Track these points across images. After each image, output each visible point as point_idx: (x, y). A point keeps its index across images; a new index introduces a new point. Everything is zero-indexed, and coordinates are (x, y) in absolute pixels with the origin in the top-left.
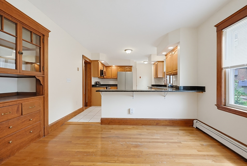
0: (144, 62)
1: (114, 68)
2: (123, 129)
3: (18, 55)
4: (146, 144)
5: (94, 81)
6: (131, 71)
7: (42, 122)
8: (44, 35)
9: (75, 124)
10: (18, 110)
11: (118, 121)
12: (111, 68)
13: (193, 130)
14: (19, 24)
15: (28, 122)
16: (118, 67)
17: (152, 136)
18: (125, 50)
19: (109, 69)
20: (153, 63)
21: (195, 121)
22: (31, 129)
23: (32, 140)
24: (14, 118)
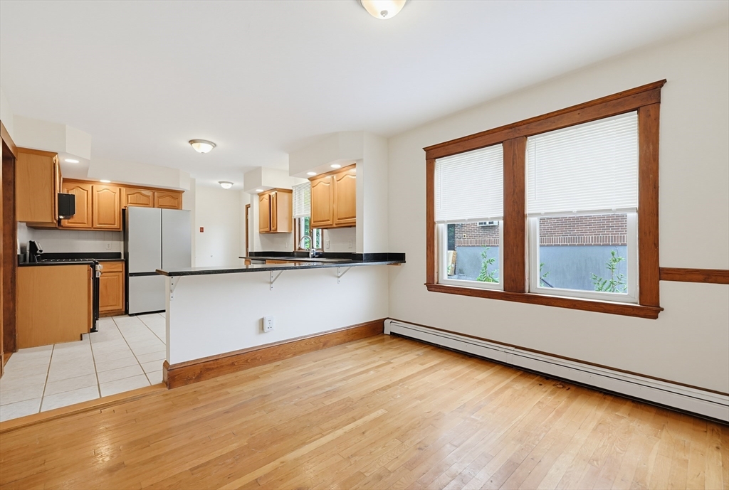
0: (220, 183)
1: (105, 189)
2: (256, 377)
5: (23, 237)
6: (177, 206)
11: (231, 362)
12: (88, 187)
13: (383, 340)
16: (124, 190)
18: (192, 142)
20: (260, 191)
21: (387, 322)
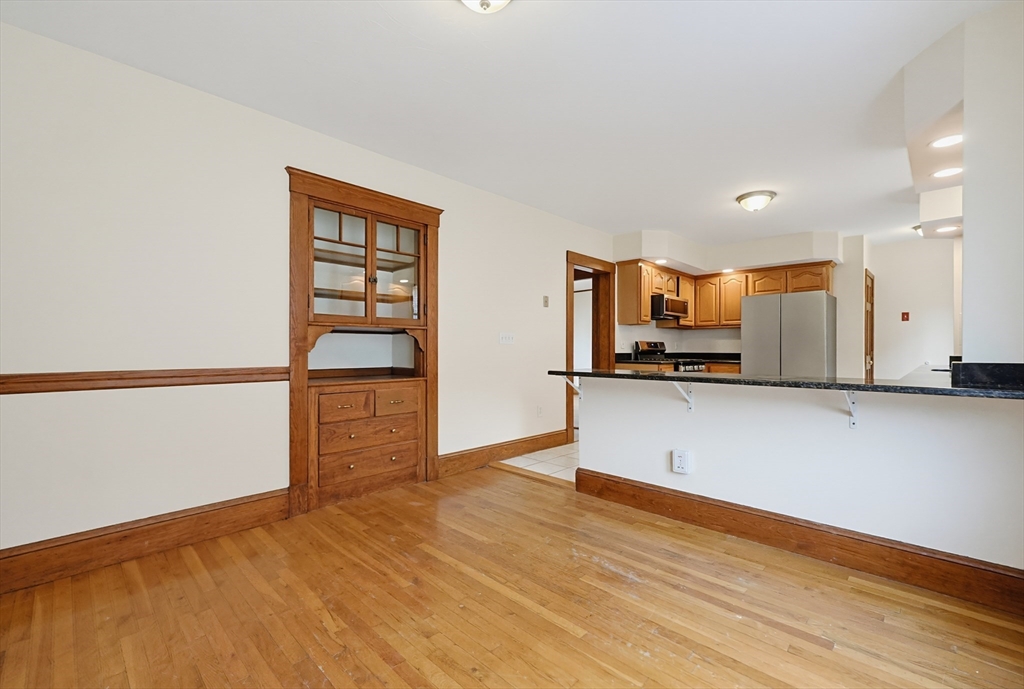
0: (916, 229)
1: (732, 281)
2: (630, 522)
3: (369, 284)
4: (656, 585)
6: (821, 286)
7: (422, 444)
8: (427, 225)
9: (527, 477)
10: (366, 404)
11: (632, 493)
12: (716, 280)
14: (369, 217)
15: (388, 436)
16: (750, 275)
17: (718, 575)
18: (740, 199)
19: (711, 289)
22: (395, 452)
23: (396, 480)
24: (359, 419)
